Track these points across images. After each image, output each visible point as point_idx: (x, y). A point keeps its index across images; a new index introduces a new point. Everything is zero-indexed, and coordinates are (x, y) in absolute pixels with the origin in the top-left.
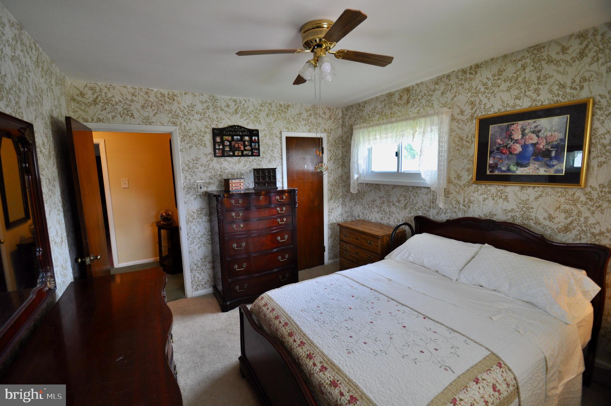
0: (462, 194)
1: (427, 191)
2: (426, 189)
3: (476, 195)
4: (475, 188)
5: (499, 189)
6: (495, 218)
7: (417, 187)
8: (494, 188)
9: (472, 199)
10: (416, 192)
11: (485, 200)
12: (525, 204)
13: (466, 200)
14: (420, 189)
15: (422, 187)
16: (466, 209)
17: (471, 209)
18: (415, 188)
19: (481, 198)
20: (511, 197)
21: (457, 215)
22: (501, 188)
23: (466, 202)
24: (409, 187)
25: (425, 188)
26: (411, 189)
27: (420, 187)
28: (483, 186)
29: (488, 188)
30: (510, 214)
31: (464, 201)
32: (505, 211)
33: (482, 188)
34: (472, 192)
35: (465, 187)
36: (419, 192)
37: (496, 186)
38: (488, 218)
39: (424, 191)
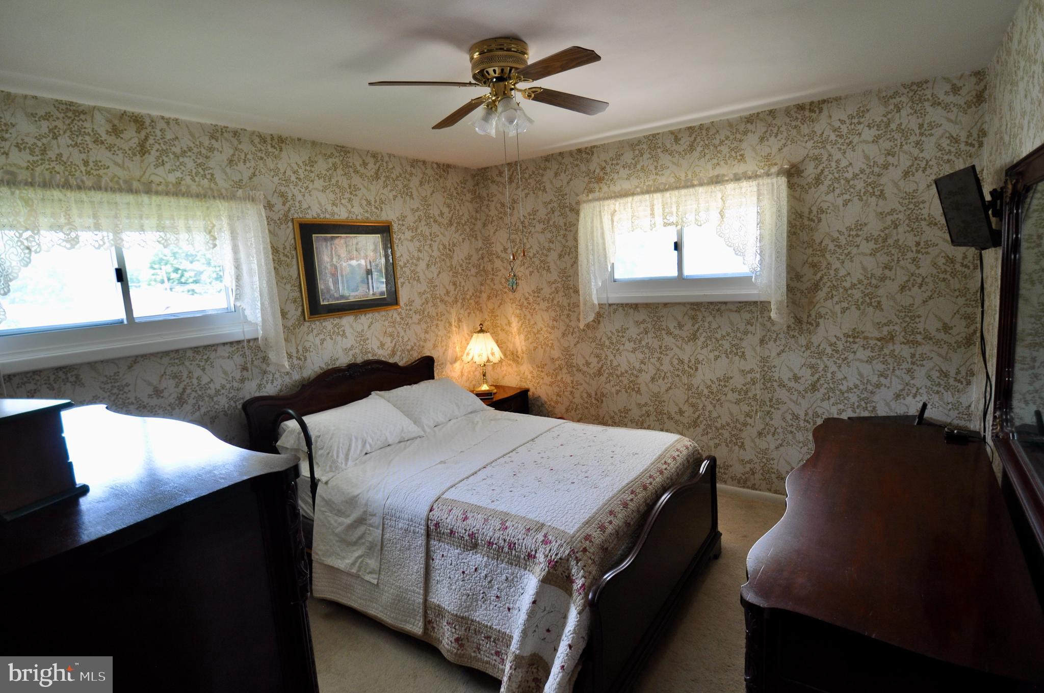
0: (293, 341)
1: (231, 349)
2: (227, 347)
3: (311, 337)
4: (308, 328)
5: (335, 322)
6: (338, 364)
7: (206, 347)
8: (329, 324)
9: (307, 345)
10: (205, 357)
11: (323, 341)
12: (362, 337)
13: (300, 348)
14: (216, 350)
15: (218, 345)
16: (301, 363)
17: (309, 360)
18: (201, 350)
19: (318, 341)
20: (348, 331)
21: (291, 378)
22: (337, 321)
23: (301, 351)
24: (185, 350)
25: (224, 344)
26: (190, 354)
27: (213, 346)
28: (318, 323)
29: (324, 324)
30: (351, 353)
31: (298, 352)
32: (346, 351)
33: (317, 325)
34: (305, 335)
35: (294, 329)
36: (213, 355)
37: (332, 320)
38: (330, 367)
39: (223, 352)
